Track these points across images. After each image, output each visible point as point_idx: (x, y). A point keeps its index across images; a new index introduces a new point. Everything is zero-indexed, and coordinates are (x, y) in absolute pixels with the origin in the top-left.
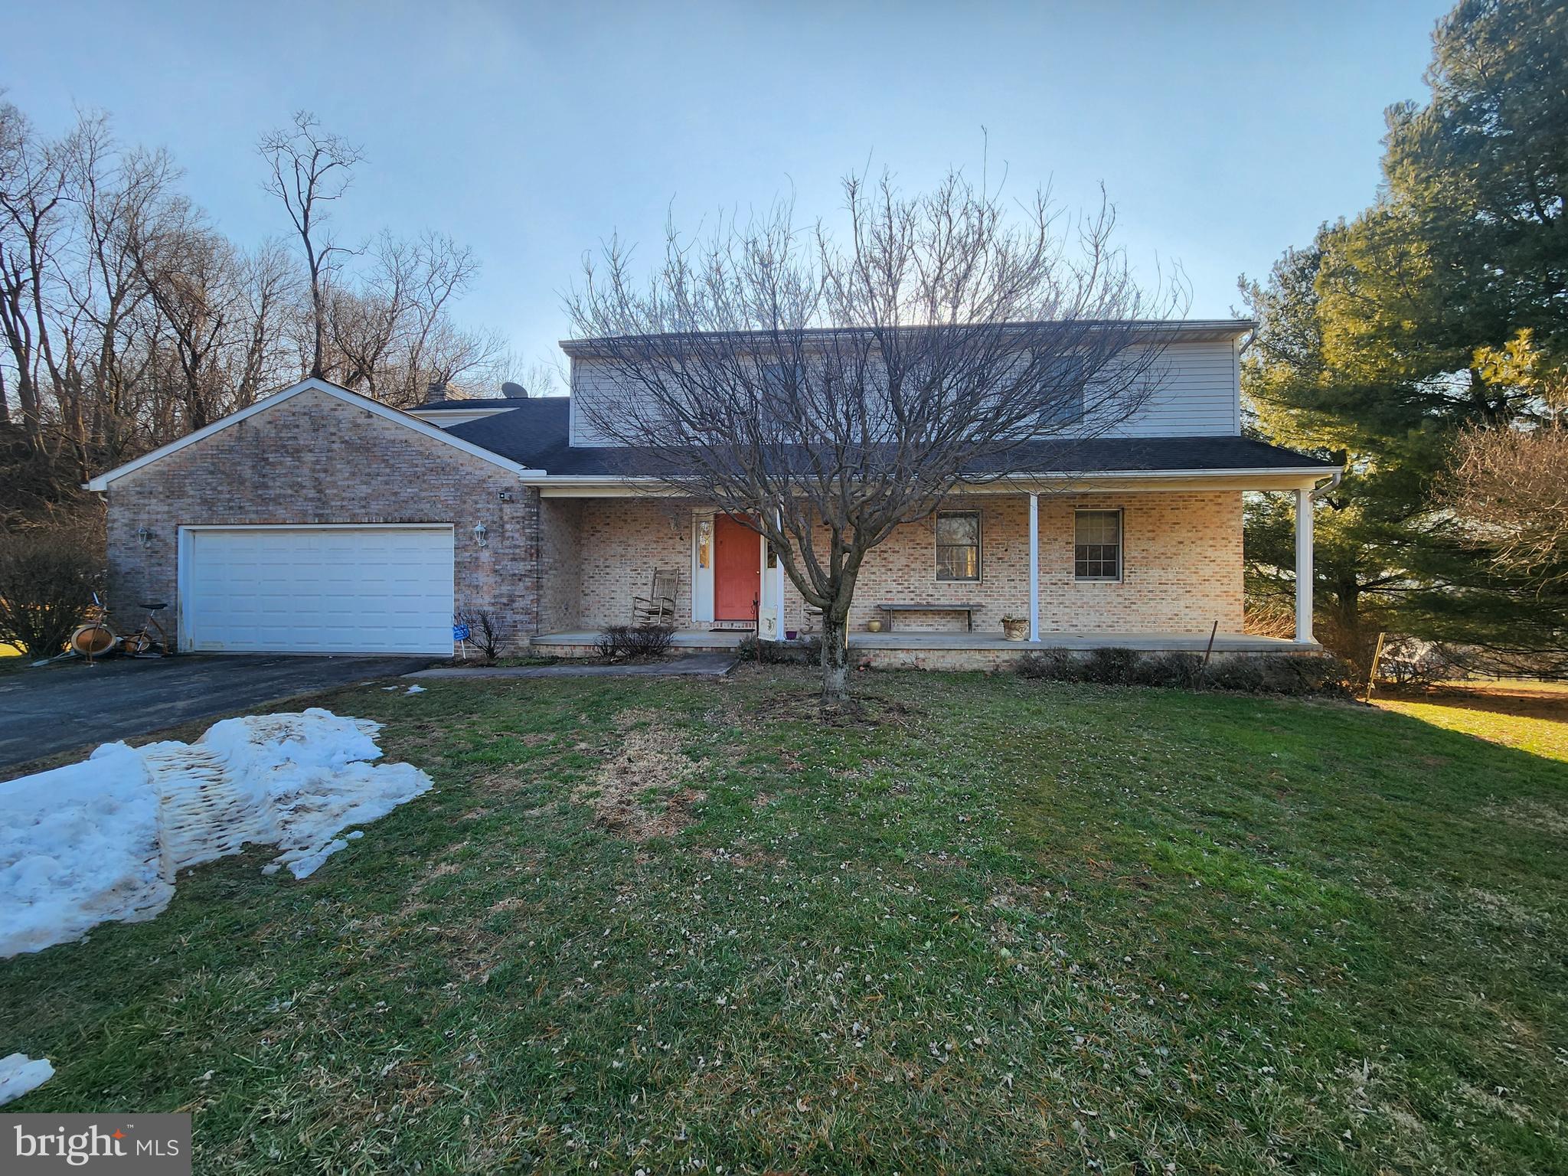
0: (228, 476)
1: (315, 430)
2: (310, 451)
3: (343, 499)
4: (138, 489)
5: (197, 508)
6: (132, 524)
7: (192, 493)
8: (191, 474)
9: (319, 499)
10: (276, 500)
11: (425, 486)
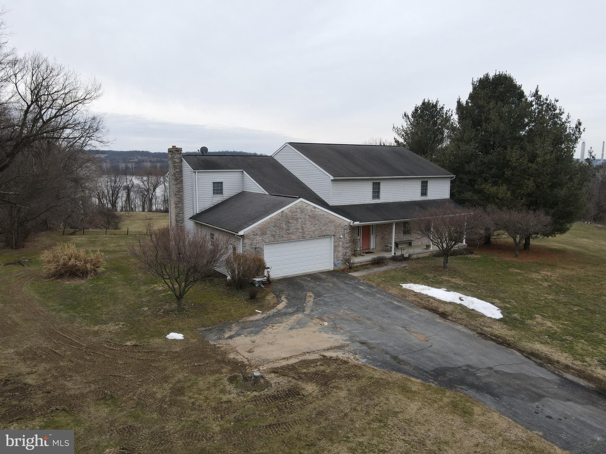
0: (279, 227)
1: (301, 213)
2: (300, 219)
3: (309, 231)
4: (253, 233)
5: (271, 238)
6: (251, 244)
7: (269, 233)
8: (269, 227)
9: (303, 232)
10: (291, 233)
11: (328, 226)
